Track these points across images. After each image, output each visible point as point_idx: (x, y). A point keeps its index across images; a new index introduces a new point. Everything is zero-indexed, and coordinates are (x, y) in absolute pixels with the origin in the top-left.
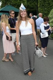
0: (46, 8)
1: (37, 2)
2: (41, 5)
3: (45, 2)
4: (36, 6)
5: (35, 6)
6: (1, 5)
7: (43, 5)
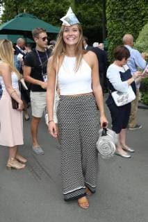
0: (128, 23)
1: (102, 5)
2: (115, 12)
3: (127, 4)
4: (101, 15)
5: (98, 16)
6: (2, 13)
7: (120, 15)
